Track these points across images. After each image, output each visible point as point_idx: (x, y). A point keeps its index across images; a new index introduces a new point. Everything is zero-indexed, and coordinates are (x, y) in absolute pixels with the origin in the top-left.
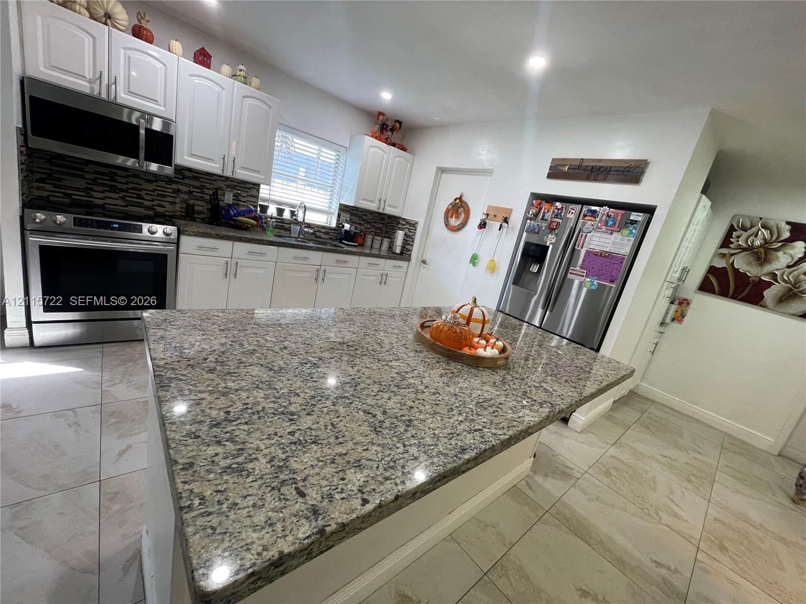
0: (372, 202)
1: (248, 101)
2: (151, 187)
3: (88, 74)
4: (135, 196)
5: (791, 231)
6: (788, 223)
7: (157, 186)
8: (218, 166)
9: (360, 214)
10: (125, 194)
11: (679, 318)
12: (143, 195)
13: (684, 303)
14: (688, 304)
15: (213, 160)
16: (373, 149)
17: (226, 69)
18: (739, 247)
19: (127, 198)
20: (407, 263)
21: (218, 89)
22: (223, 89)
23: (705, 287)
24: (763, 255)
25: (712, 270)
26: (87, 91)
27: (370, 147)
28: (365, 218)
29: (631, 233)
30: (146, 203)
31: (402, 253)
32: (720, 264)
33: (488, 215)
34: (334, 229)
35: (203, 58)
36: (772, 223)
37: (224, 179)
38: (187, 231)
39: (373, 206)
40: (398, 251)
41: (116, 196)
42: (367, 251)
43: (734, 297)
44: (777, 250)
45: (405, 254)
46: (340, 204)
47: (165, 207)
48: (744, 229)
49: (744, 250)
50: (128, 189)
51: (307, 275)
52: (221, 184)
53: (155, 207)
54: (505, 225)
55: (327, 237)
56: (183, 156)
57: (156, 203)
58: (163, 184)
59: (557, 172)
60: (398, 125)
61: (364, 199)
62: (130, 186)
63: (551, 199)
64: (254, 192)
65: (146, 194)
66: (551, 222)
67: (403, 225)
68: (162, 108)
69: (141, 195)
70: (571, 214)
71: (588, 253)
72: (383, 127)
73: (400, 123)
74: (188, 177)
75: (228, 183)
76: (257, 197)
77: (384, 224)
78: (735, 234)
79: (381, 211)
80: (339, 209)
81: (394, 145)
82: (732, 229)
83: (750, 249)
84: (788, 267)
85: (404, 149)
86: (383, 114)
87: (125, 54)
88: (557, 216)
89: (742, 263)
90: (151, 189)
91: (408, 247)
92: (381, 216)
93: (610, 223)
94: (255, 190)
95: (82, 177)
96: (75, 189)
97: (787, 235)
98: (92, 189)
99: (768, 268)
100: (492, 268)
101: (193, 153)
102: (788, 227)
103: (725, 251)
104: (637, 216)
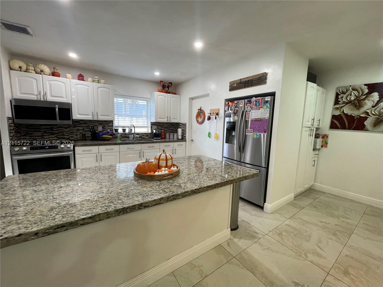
1: (100, 89)
2: (67, 130)
3: (36, 93)
4: (61, 135)
5: (368, 89)
6: (365, 85)
7: (69, 129)
8: (91, 116)
9: (161, 125)
10: (57, 135)
11: (325, 145)
12: (64, 134)
13: (325, 137)
14: (327, 137)
15: (88, 115)
16: (159, 97)
17: (90, 79)
18: (344, 102)
19: (58, 136)
20: (185, 142)
21: (87, 87)
22: (89, 87)
23: (333, 126)
24: (357, 103)
25: (334, 117)
26: (36, 99)
27: (158, 96)
28: (164, 126)
29: (267, 107)
30: (66, 137)
31: (182, 139)
32: (337, 113)
33: (211, 113)
34: (150, 134)
35: (81, 78)
36: (356, 87)
38: (77, 145)
39: (165, 120)
40: (180, 137)
41: (53, 136)
42: (168, 140)
43: (350, 128)
44: (364, 99)
45: (183, 139)
46: (151, 122)
47: (74, 137)
48: (343, 93)
49: (347, 103)
50: (58, 132)
51: (135, 155)
52: (97, 124)
53: (70, 138)
54: (217, 116)
55: (148, 137)
56: (76, 116)
57: (70, 136)
58: (72, 128)
59: (233, 88)
60: (170, 84)
61: (160, 118)
62: (59, 131)
63: (232, 100)
64: (111, 124)
65: (66, 133)
66: (234, 110)
67: (181, 126)
68: (65, 99)
69: (63, 134)
70: (242, 104)
71: (252, 121)
72: (164, 87)
73: (171, 83)
74: (82, 124)
75: (99, 123)
76: (113, 126)
77: (174, 127)
78: (340, 97)
79: (169, 122)
80: (151, 125)
81: (169, 93)
82: (337, 95)
83: (350, 102)
84: (373, 107)
85: (175, 94)
86: (162, 81)
87: (49, 83)
88: (236, 107)
89: (348, 110)
90: (68, 131)
91: (184, 135)
92: (172, 124)
93: (258, 104)
94: (111, 123)
95: (40, 131)
96: (38, 136)
97: (366, 91)
98: (44, 135)
99: (363, 110)
100: (217, 138)
101: (80, 113)
102: (366, 87)
103: (337, 106)
104: (268, 99)
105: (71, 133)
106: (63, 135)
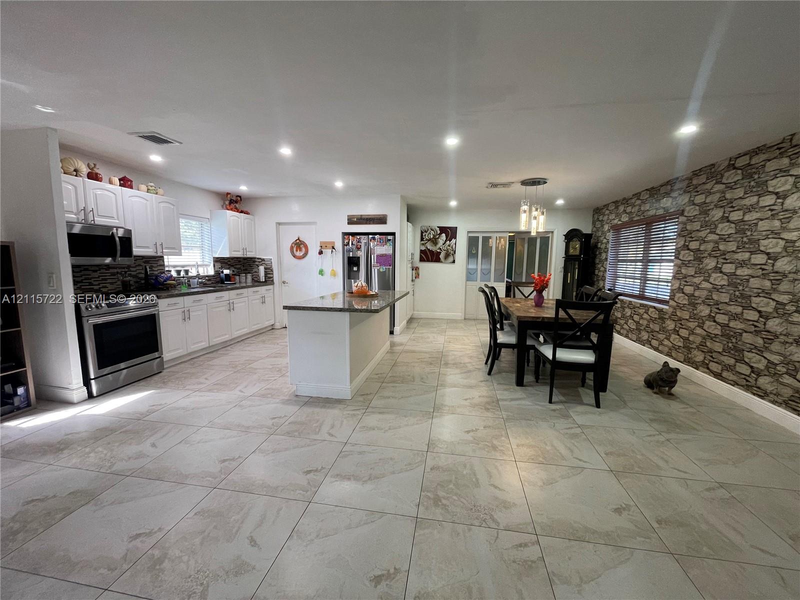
0: (239, 251)
1: (162, 205)
2: (96, 275)
4: (87, 284)
5: (440, 230)
6: (438, 227)
7: (100, 273)
8: (151, 250)
9: (226, 261)
10: (81, 284)
11: (417, 276)
12: (93, 282)
13: (417, 269)
14: (419, 269)
15: (149, 247)
16: (232, 218)
17: (143, 187)
18: (427, 240)
19: (83, 287)
20: (272, 286)
21: (145, 202)
22: (147, 201)
23: (422, 260)
24: (434, 241)
25: (421, 251)
26: (75, 220)
27: (230, 217)
28: (229, 263)
29: (390, 244)
31: (266, 281)
32: (423, 248)
33: (321, 247)
34: (213, 276)
35: (125, 182)
36: (433, 228)
37: (141, 258)
39: (239, 254)
40: (263, 279)
43: (432, 261)
44: (438, 238)
45: (269, 280)
46: (214, 258)
47: (108, 287)
48: (426, 232)
49: (429, 240)
50: (82, 280)
51: (224, 308)
53: (101, 289)
54: (334, 250)
55: (210, 282)
57: (101, 285)
58: (104, 271)
59: (351, 221)
60: (239, 199)
61: (234, 251)
63: (354, 234)
64: (161, 262)
65: (94, 281)
66: (357, 245)
67: (259, 262)
68: (117, 221)
69: (91, 282)
70: (364, 240)
71: (377, 256)
72: (231, 202)
73: (240, 197)
75: (144, 260)
76: (164, 265)
77: (241, 265)
78: (424, 234)
79: (245, 256)
80: (214, 261)
81: (242, 212)
82: (422, 233)
83: (430, 240)
84: (443, 244)
85: (247, 213)
86: (230, 194)
87: (93, 192)
88: (359, 242)
89: (430, 246)
90: (97, 276)
91: (269, 276)
92: (239, 260)
93: (382, 242)
94: (161, 261)
97: (439, 232)
99: (438, 246)
100: (334, 274)
101: (137, 245)
102: (438, 229)
103: (423, 242)
104: (390, 237)
105: (103, 280)
106: (91, 284)
